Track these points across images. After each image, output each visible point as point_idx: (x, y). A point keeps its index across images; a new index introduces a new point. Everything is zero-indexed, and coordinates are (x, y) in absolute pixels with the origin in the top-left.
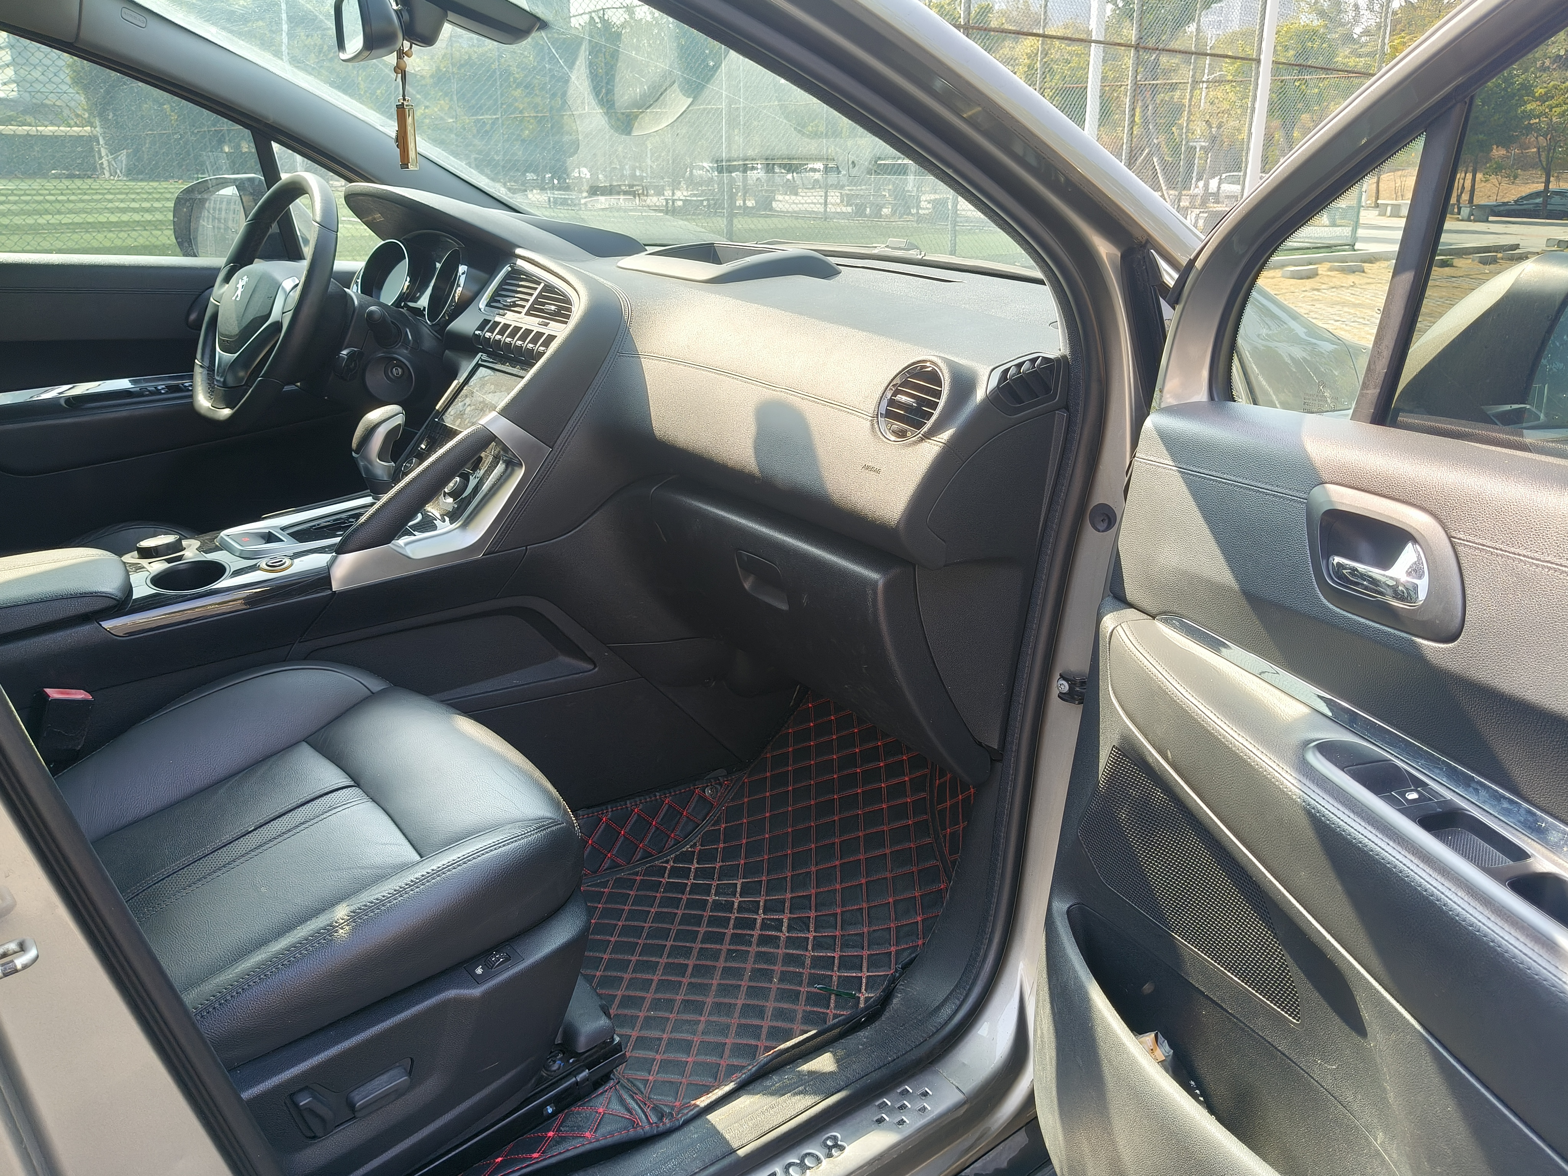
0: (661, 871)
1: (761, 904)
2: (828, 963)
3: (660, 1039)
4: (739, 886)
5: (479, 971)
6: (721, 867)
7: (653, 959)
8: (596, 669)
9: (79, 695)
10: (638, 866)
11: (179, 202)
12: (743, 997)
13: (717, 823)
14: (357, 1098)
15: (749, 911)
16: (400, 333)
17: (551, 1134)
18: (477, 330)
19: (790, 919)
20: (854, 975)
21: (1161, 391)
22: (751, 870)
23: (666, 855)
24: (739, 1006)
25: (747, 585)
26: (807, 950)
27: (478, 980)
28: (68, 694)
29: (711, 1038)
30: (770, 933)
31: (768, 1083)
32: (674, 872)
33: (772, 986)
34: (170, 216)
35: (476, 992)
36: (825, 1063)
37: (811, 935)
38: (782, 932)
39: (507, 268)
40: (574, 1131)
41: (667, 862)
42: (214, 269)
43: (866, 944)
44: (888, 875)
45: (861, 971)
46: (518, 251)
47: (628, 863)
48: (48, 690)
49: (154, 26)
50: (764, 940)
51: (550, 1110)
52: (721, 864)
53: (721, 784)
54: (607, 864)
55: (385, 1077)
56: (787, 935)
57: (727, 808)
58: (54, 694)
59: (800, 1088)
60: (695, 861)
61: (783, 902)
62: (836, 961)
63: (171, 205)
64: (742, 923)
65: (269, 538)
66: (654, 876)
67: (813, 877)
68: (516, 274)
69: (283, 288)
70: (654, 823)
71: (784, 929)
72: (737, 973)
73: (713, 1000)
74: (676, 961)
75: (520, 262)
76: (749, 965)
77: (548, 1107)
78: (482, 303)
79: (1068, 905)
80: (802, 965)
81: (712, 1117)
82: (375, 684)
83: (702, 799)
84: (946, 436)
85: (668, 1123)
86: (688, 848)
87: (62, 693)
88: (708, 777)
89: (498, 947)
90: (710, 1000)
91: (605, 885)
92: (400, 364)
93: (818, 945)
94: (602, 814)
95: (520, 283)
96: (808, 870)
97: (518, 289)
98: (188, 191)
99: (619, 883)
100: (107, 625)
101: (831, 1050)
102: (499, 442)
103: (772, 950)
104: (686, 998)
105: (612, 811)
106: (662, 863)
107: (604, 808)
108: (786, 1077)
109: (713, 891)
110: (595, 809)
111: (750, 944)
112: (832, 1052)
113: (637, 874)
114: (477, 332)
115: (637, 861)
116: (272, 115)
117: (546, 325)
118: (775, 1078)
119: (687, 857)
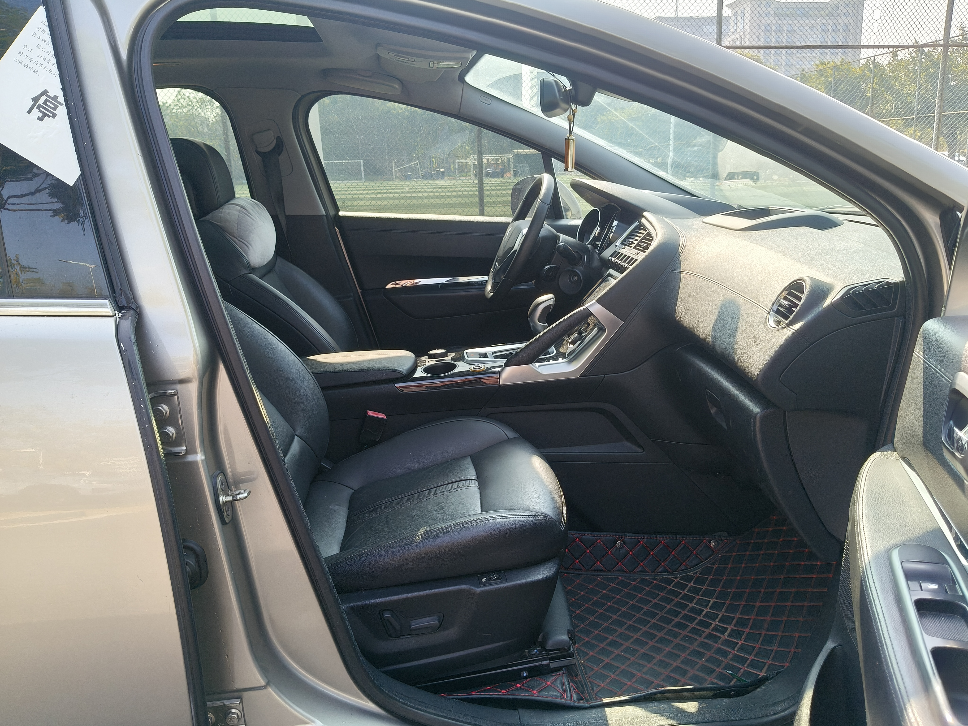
0: (670, 582)
1: (720, 616)
2: (743, 661)
3: (618, 668)
4: (711, 603)
5: (484, 580)
6: (706, 589)
7: (639, 626)
8: (644, 453)
9: (382, 416)
10: (657, 575)
11: (514, 190)
12: (679, 662)
13: (713, 563)
14: (412, 624)
15: (710, 618)
16: (581, 258)
17: (518, 685)
18: (610, 256)
19: (732, 630)
20: (756, 672)
21: (945, 307)
22: (723, 595)
23: (677, 574)
24: (674, 666)
25: (712, 411)
26: (734, 649)
27: (481, 584)
28: (376, 414)
29: (647, 677)
30: (716, 634)
31: (650, 705)
32: (678, 585)
33: (700, 662)
34: (510, 198)
35: (479, 590)
36: (691, 707)
37: (740, 642)
38: (724, 635)
39: (637, 223)
40: (529, 688)
41: (676, 578)
42: (507, 223)
43: (771, 657)
44: (801, 619)
45: (761, 671)
46: (645, 214)
47: (652, 572)
48: (369, 411)
49: (495, 104)
50: (710, 636)
51: (525, 675)
52: (707, 587)
53: (721, 540)
54: (639, 569)
55: (428, 619)
56: (726, 637)
57: (722, 556)
58: (370, 413)
59: (667, 714)
60: (693, 582)
61: (733, 618)
62: (748, 662)
63: (510, 192)
64: (703, 624)
65: (485, 355)
66: (664, 583)
67: (756, 609)
68: (641, 227)
69: (522, 233)
70: (673, 553)
71: (726, 634)
72: (683, 648)
73: (661, 658)
74: (652, 631)
75: (643, 220)
76: (694, 646)
77: (524, 672)
78: (618, 243)
79: (835, 645)
80: (726, 657)
81: (608, 710)
82: (511, 434)
83: (709, 547)
84: (798, 326)
85: (582, 703)
86: (692, 573)
87: (375, 414)
88: (715, 534)
89: (497, 571)
90: (658, 657)
91: (634, 580)
92: (578, 275)
93: (742, 649)
94: (641, 539)
95: (640, 231)
96: (754, 604)
97: (638, 235)
98: (518, 184)
99: (643, 581)
100: (397, 385)
101: (699, 701)
102: (594, 316)
103: (712, 643)
104: (646, 652)
105: (647, 539)
106: (673, 578)
107: (642, 535)
108: (662, 706)
109: (695, 601)
110: (636, 535)
111: (700, 636)
112: (699, 702)
113: (655, 579)
114: (610, 258)
115: (658, 572)
116: (548, 144)
117: (638, 254)
118: (656, 704)
119: (689, 579)
